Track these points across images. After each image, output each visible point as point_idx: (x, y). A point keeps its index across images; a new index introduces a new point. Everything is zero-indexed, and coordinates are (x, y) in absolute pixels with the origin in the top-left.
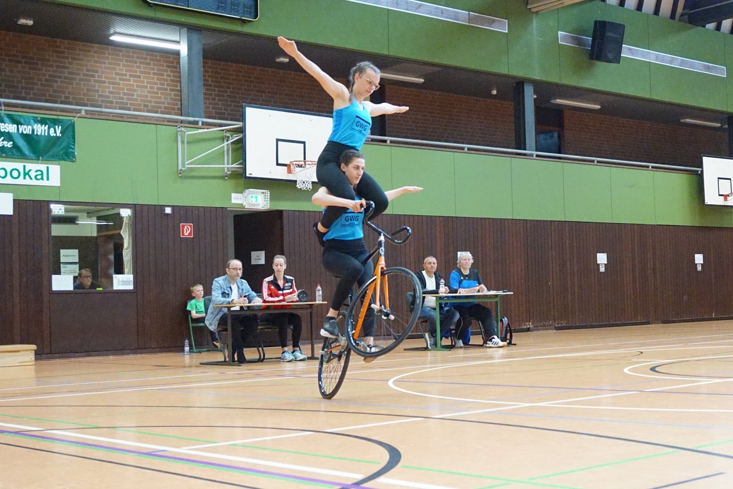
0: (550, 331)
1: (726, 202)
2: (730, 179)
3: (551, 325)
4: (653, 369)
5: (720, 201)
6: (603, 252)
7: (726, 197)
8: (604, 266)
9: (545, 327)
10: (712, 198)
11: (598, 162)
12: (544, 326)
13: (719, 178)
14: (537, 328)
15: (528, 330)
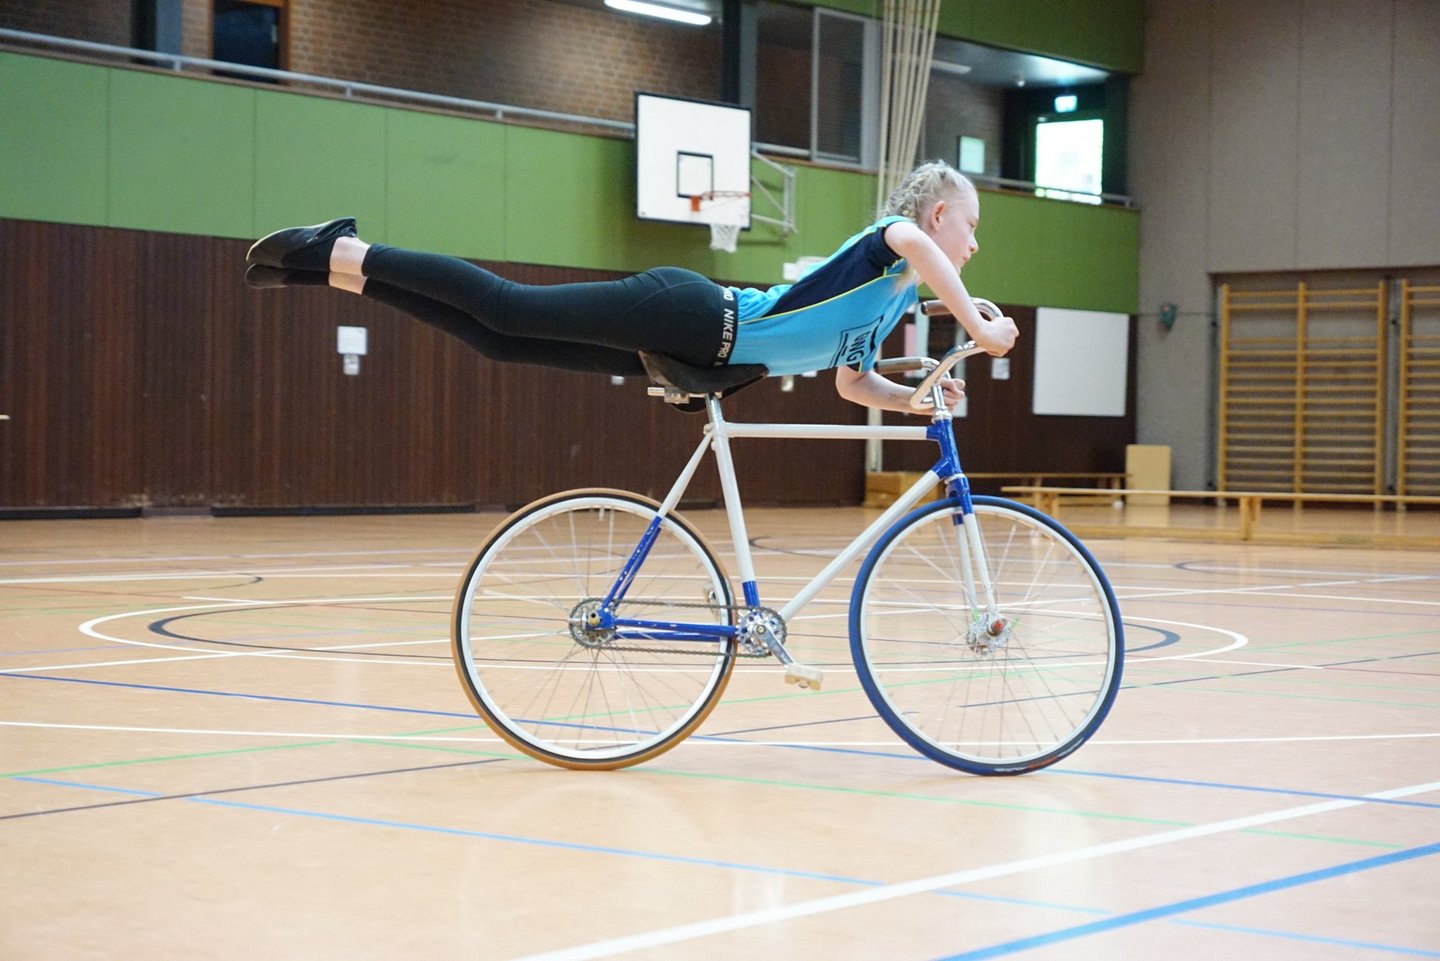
0: (197, 520)
1: (696, 214)
2: (710, 157)
3: (200, 504)
4: (157, 627)
5: (681, 212)
6: (357, 324)
7: (696, 201)
8: (356, 359)
9: (185, 508)
10: (657, 201)
11: (355, 92)
12: (182, 504)
13: (680, 153)
14: (160, 510)
15: (137, 513)
